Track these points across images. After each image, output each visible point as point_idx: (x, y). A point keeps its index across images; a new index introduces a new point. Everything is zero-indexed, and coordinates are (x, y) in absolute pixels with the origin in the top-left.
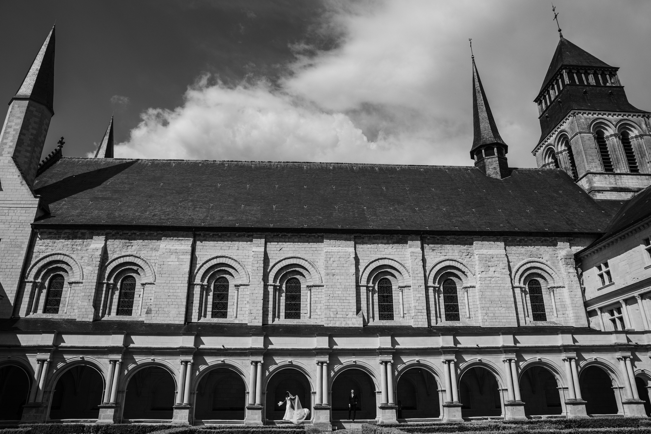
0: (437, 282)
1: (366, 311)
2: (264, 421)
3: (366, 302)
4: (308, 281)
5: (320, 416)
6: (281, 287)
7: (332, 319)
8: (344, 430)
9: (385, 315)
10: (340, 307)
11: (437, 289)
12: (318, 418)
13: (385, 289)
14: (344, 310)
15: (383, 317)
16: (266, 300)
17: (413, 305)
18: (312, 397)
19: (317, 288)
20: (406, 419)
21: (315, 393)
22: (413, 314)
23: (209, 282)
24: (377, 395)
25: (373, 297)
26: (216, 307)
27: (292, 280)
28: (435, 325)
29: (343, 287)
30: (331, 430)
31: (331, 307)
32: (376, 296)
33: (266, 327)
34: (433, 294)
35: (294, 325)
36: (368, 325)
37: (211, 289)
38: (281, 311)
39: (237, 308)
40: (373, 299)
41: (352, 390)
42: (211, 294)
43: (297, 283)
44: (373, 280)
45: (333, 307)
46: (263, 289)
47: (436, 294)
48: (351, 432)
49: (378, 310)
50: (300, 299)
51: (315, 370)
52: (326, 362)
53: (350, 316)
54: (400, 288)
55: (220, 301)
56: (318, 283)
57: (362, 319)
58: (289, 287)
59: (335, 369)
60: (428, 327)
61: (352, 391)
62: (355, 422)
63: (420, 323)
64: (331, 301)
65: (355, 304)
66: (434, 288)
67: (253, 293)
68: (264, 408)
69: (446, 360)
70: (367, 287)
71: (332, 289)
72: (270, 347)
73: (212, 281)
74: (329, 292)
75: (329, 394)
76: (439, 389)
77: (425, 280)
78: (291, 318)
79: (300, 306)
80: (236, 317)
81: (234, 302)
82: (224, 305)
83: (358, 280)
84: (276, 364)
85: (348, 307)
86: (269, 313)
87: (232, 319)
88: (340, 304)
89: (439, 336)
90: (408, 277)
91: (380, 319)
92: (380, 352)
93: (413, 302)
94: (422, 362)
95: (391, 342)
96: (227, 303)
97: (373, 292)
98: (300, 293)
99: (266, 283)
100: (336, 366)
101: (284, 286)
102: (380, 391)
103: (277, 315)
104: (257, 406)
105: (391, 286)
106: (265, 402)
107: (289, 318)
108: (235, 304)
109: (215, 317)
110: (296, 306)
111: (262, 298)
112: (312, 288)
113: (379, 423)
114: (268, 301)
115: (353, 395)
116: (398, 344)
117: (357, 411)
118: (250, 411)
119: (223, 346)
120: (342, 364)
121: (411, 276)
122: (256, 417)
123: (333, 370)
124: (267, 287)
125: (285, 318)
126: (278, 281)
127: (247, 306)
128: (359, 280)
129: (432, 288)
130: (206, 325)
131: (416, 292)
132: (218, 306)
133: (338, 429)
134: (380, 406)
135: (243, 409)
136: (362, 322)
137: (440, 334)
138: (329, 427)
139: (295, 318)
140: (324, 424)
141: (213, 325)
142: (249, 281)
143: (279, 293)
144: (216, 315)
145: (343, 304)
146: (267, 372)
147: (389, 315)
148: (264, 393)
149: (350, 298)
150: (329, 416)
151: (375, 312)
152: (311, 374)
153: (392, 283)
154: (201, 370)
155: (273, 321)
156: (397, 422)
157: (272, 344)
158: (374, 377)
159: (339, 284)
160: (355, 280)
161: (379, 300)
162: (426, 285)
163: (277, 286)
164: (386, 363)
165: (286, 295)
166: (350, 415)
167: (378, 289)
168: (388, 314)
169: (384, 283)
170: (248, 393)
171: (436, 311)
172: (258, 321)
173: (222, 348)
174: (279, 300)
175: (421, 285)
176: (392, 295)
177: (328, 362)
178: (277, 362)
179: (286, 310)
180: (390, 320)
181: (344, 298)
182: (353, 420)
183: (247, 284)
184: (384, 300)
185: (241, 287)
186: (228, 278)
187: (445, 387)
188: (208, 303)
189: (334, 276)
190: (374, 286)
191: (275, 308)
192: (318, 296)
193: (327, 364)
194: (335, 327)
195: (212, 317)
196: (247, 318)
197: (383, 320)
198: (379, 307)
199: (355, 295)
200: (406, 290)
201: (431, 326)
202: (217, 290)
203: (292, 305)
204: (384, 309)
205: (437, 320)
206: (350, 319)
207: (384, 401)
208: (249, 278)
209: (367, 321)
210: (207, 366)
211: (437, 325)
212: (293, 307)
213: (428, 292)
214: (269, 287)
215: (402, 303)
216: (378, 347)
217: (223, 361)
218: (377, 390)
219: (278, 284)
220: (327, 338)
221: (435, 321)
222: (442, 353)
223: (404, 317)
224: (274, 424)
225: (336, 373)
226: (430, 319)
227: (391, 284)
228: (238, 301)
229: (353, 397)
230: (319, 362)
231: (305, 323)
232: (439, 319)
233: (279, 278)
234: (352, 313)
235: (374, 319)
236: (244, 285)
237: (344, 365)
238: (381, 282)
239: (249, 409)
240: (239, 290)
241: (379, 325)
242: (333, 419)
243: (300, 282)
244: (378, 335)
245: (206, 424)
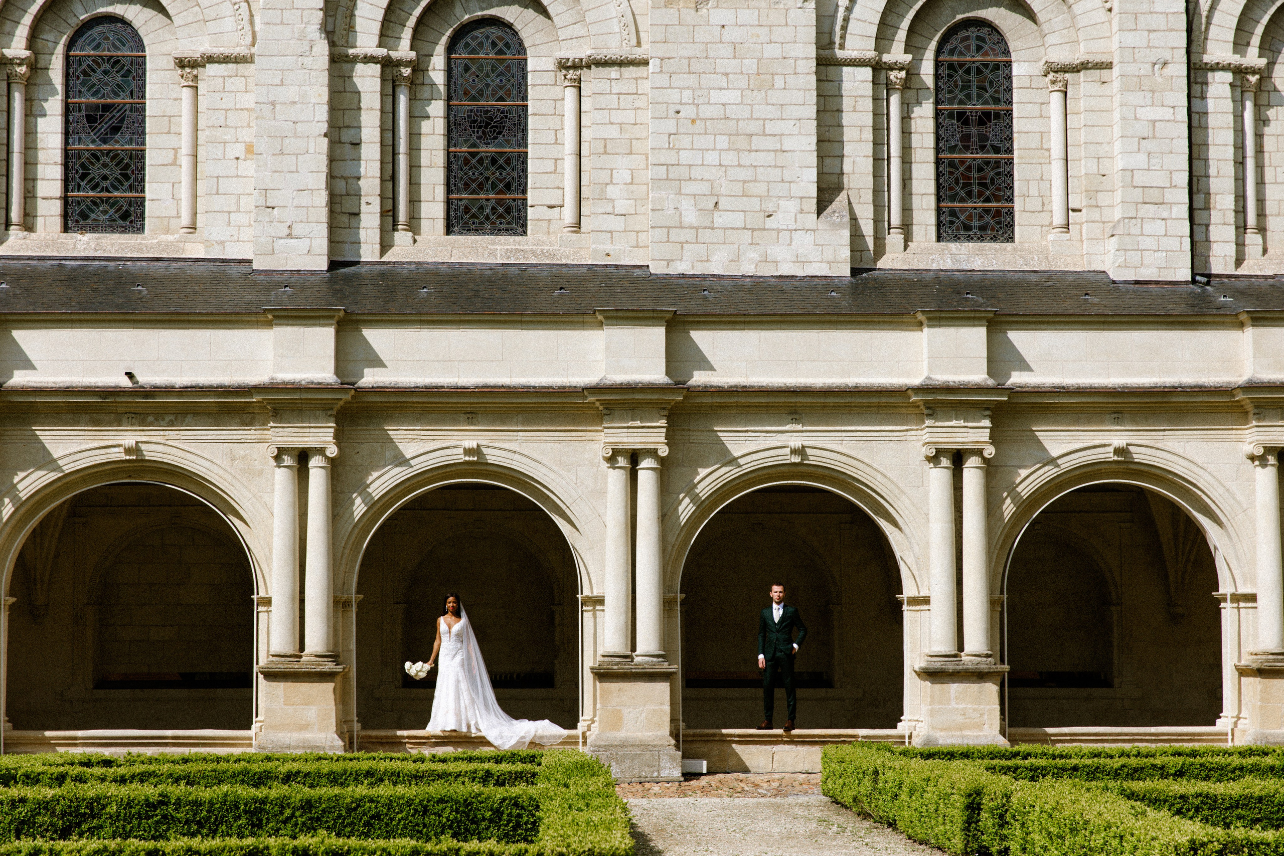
0: (1256, 40)
1: (868, 196)
2: (351, 732)
3: (869, 149)
4: (562, 34)
5: (626, 711)
6: (419, 67)
7: (688, 235)
8: (742, 776)
9: (970, 217)
10: (735, 173)
11: (1254, 79)
12: (616, 721)
13: (973, 77)
14: (754, 188)
15: (958, 223)
16: (347, 136)
17: (1119, 164)
18: (587, 619)
19: (614, 72)
20: (1050, 730)
21: (600, 601)
22: (1117, 214)
23: (40, 44)
24: (909, 615)
25: (906, 119)
26: (83, 177)
27: (476, 33)
28: (1231, 270)
29: (750, 65)
30: (677, 773)
31: (683, 172)
32: (924, 115)
33: (348, 279)
34: (1229, 105)
35: (491, 267)
36: (880, 264)
37: (50, 83)
38: (425, 193)
39: (195, 179)
40: (906, 133)
41: (776, 588)
42: (54, 106)
43: (507, 45)
44: (911, 30)
45: (696, 173)
46: (324, 78)
47: (1249, 105)
48: (775, 784)
49: (931, 187)
50: (525, 130)
51: (602, 493)
52: (652, 453)
53: (783, 219)
54: (1051, 76)
55: (105, 141)
56: (615, 48)
57: (846, 233)
58: (467, 69)
59: (700, 487)
60: (1194, 281)
61: (776, 591)
62: (793, 741)
63: (1149, 258)
64: (685, 141)
65: (813, 159)
66: (1240, 72)
67: (273, 104)
68: (345, 676)
69: (1269, 450)
70: (878, 68)
71: (692, 80)
72: (370, 378)
73: (50, 37)
74: (674, 96)
75: (666, 604)
76: (1225, 588)
77: (1189, 30)
78: (477, 231)
79: (525, 170)
80: (193, 227)
81: (176, 150)
82: (127, 166)
83: (831, 33)
84: (401, 461)
85: (775, 174)
86: (364, 207)
87: (170, 238)
88: (730, 158)
89: (1241, 325)
90: (1102, 15)
91: (939, 238)
92: (926, 403)
93: (1118, 146)
94: (1140, 455)
95: (984, 354)
96: (140, 156)
97: (911, 94)
98: (525, 98)
99: (342, 50)
100: (703, 472)
101: (438, 63)
102: (923, 593)
103: (402, 216)
104: (312, 664)
105: (1009, 65)
106: (353, 647)
107: (467, 229)
108: (185, 162)
109: (82, 229)
110: (501, 167)
111: (324, 127)
112: (585, 74)
113: (917, 743)
114: (357, 144)
115: (777, 613)
116: (1025, 366)
117: (800, 693)
118: (280, 687)
119: (130, 375)
120: (732, 461)
121: (1116, 10)
122: (311, 713)
123: (690, 489)
124: (346, 66)
125: (449, 231)
126: (407, 35)
127: (248, 167)
128: (838, 28)
129: (1228, 77)
130: (34, 269)
131: (1136, 98)
132: (96, 171)
133: (710, 773)
134: (923, 664)
135: (244, 681)
136: (846, 253)
137: (1244, 317)
138: (665, 762)
139: (496, 231)
140: (645, 746)
141: (74, 269)
142: (249, 39)
143: (412, 99)
144: (84, 216)
145: (747, 159)
146: (358, 501)
147: (988, 218)
148: (346, 604)
149: (786, 127)
150: (667, 708)
151: (916, 202)
152: (577, 511)
153: (1012, 46)
154: (24, 495)
155: (385, 246)
156: (1002, 743)
157: (377, 362)
158: (895, 524)
159: (728, 51)
160: (813, 31)
161: (938, 139)
162: (1194, 58)
163: (399, 63)
164: (958, 458)
165: (449, 108)
166: (769, 707)
167: (937, 77)
168: (987, 211)
169: (968, 48)
170: (268, 602)
171: (1240, 197)
172: (304, 244)
173: (126, 383)
174: (414, 136)
175: (1167, 56)
176: (1009, 113)
177: (664, 451)
178: (408, 450)
179: (449, 191)
180: (994, 239)
181: (754, 127)
182: (788, 729)
183: (243, 51)
184: (966, 138)
185: (211, 69)
186: (136, 24)
187: (1252, 579)
188: (41, 156)
189: (704, 11)
190: (918, 60)
191: (394, 178)
192: (618, 117)
193: (662, 461)
194: (704, 277)
195: (66, 229)
196: (247, 234)
197: (956, 238)
198: (938, 175)
199: (812, 111)
200: (1082, 84)
201: (1209, 276)
202: (83, 84)
203: (480, 162)
204: (965, 185)
205: (1240, 245)
206: (784, 235)
207: (942, 643)
208: (252, 23)
209: (871, 247)
210: (54, 476)
211: (1240, 272)
212: (487, 174)
213: (1203, 98)
214: (360, 68)
215: (1063, 155)
216: (916, 381)
217: (134, 450)
218: (909, 590)
219: (404, 50)
220: (657, 334)
221: (1231, 250)
222: (1247, 413)
223: (1067, 226)
224: (397, 744)
225: (703, 507)
226: (1208, 240)
227: (1007, 52)
228: (195, 145)
229: (783, 618)
230: (616, 453)
231: (551, 255)
232: (1253, 239)
233: (412, 22)
234: (792, 206)
235: (908, 239)
236: (226, 60)
237: (747, 469)
238: (954, 42)
239: (271, 675)
240: (201, 85)
241: (935, 266)
242: (688, 727)
243: (521, 44)
244: (921, 317)
245: (61, 750)
